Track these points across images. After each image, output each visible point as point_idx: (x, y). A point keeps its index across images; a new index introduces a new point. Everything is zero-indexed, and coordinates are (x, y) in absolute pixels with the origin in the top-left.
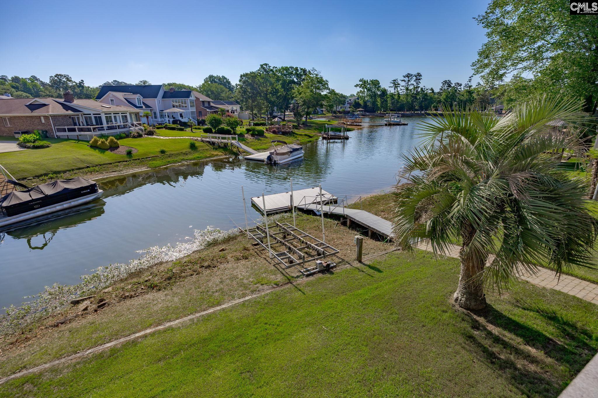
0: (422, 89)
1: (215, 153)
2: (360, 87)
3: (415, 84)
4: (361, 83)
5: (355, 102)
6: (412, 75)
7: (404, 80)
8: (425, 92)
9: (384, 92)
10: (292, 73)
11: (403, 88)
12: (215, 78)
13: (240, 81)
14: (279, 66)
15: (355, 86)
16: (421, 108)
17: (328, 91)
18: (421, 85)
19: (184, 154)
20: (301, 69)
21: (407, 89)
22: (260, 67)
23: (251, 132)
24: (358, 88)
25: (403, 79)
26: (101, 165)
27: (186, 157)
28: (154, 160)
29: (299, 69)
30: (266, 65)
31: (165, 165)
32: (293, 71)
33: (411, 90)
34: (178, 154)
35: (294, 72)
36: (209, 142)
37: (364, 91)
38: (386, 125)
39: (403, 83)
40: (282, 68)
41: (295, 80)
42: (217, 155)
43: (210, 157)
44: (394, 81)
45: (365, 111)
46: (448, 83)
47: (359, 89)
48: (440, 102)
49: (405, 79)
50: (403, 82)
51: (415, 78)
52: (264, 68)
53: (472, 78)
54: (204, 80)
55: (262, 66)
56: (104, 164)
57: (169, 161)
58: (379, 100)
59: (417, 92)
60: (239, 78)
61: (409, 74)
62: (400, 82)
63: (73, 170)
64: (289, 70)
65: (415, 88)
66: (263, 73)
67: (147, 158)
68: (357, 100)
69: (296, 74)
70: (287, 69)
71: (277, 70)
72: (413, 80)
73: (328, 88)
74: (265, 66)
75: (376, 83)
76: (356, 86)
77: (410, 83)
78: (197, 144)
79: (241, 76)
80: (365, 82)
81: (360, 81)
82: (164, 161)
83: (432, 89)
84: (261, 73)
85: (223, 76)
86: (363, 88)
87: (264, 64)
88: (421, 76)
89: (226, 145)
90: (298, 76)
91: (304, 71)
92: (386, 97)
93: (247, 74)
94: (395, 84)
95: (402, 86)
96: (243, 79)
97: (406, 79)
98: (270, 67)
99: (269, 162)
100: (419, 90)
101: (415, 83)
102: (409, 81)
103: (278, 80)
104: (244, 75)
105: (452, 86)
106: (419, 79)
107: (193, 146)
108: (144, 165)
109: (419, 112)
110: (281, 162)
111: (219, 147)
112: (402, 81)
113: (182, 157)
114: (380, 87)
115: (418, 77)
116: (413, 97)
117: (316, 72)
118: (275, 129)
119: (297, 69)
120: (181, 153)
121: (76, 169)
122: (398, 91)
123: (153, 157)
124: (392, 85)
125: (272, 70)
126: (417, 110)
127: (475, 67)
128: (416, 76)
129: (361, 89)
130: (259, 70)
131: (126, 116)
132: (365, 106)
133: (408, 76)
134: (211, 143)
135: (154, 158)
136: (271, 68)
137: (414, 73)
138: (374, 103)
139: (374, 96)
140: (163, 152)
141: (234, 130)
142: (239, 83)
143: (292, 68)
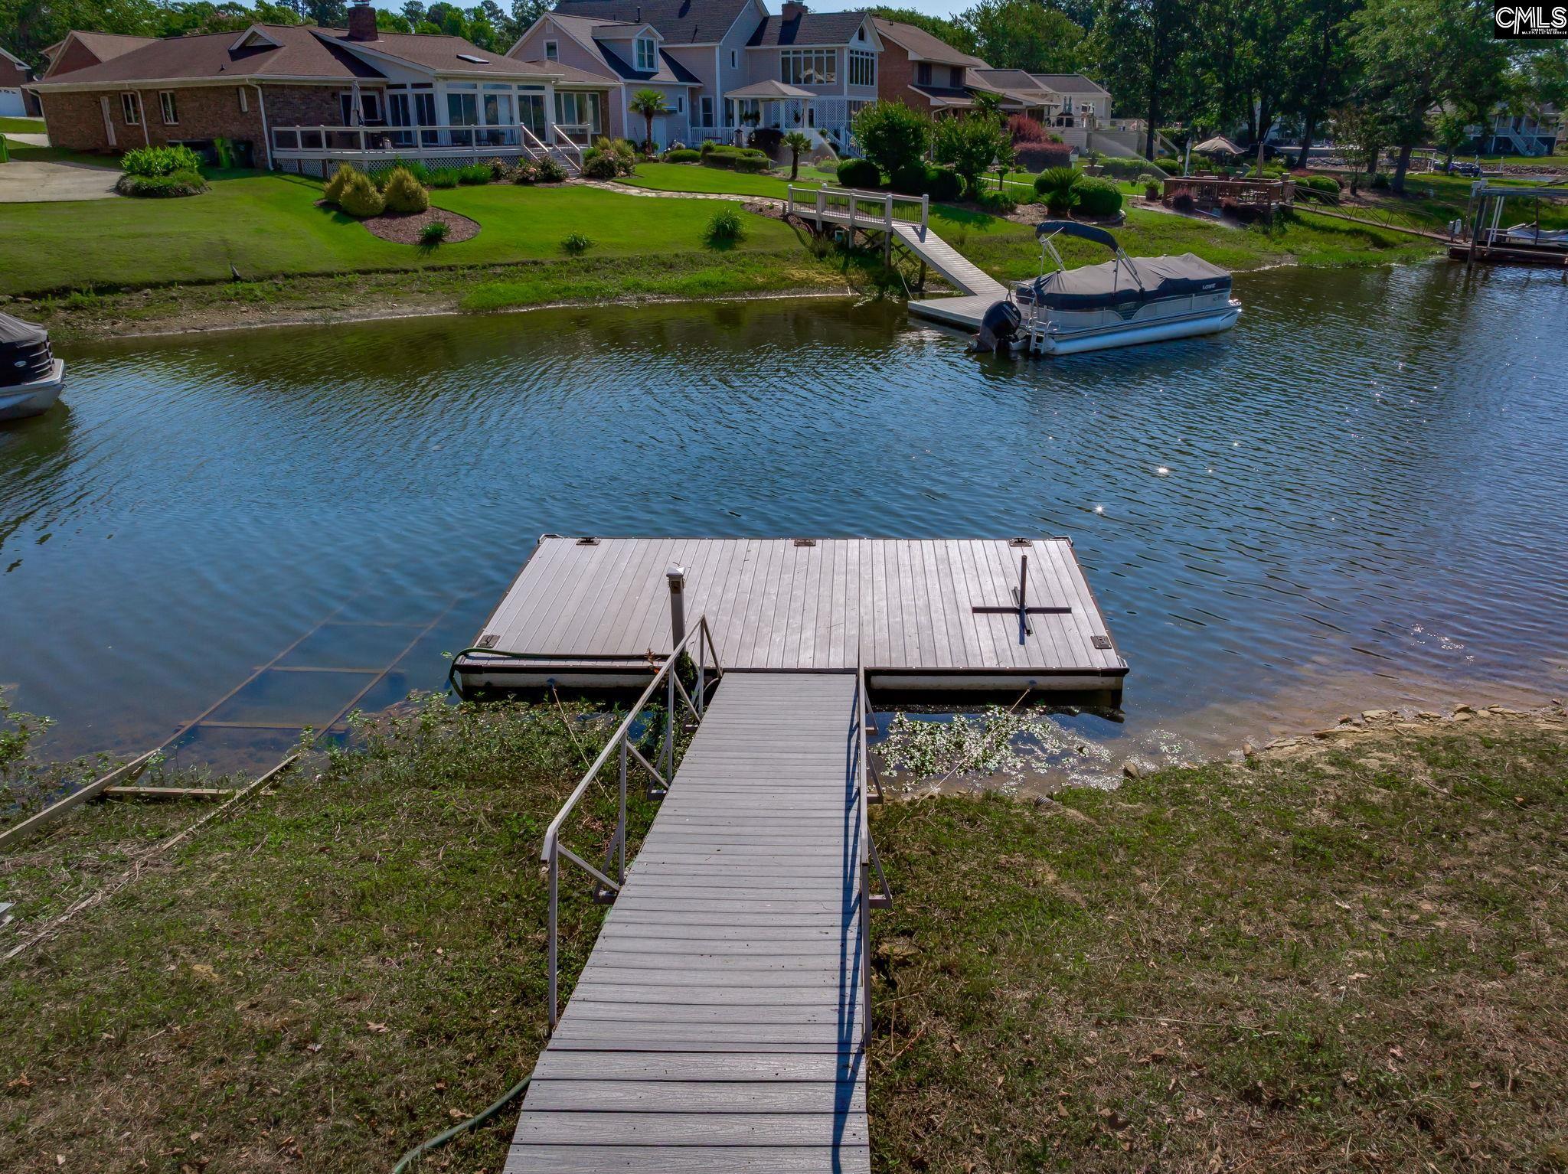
1: (816, 273)
19: (664, 264)
26: (287, 276)
27: (653, 280)
28: (509, 277)
31: (532, 304)
34: (633, 263)
36: (810, 222)
56: (303, 275)
57: (568, 290)
63: (170, 284)
67: (490, 266)
78: (751, 228)
82: (547, 288)
107: (724, 235)
108: (452, 295)
110: (1064, 348)
111: (845, 249)
113: (635, 279)
118: (1190, 192)
120: (651, 259)
121: (181, 283)
123: (516, 264)
131: (538, 101)
134: (819, 227)
135: (518, 269)
140: (575, 247)
141: (971, 179)
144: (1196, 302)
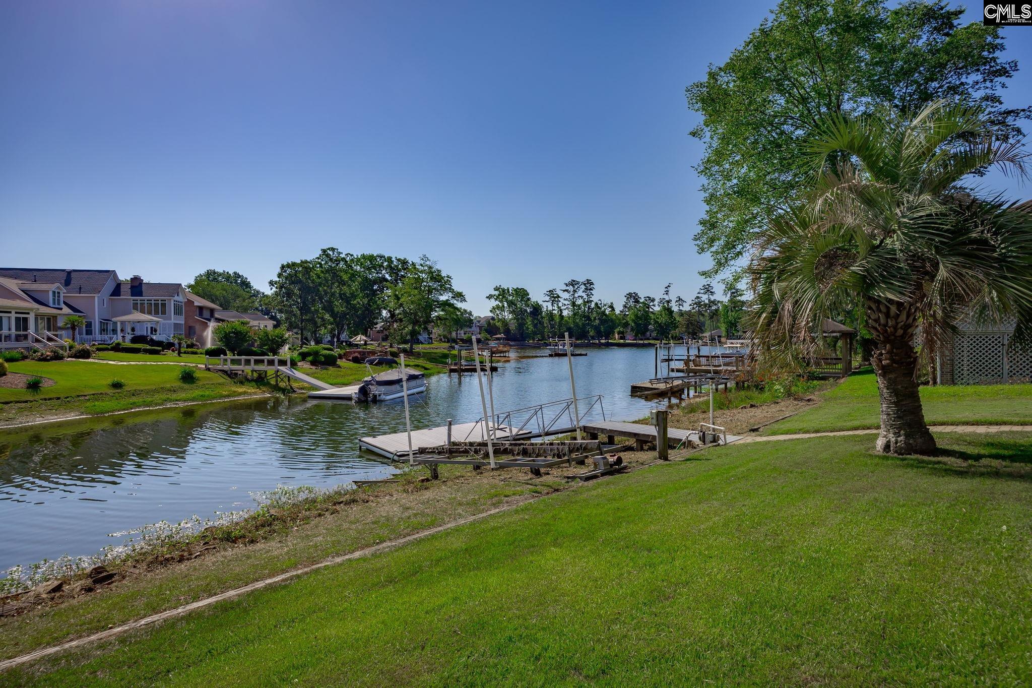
0: (596, 304)
1: (241, 390)
2: (496, 300)
3: (585, 297)
4: (497, 293)
5: (489, 324)
6: (578, 283)
7: (566, 291)
8: (603, 309)
9: (537, 309)
10: (381, 266)
11: (566, 302)
12: (220, 275)
13: (279, 275)
14: (357, 253)
15: (487, 297)
16: (599, 335)
17: (450, 294)
18: (595, 299)
19: (169, 390)
20: (399, 260)
21: (574, 304)
22: (320, 252)
23: (310, 358)
24: (493, 300)
25: (565, 288)
27: (174, 396)
28: (97, 400)
29: (393, 259)
30: (333, 249)
31: (124, 410)
32: (383, 263)
33: (579, 306)
35: (385, 264)
36: (222, 372)
37: (503, 306)
38: (551, 356)
39: (566, 295)
40: (363, 256)
41: (387, 276)
42: (245, 393)
43: (228, 396)
44: (550, 291)
45: (507, 339)
46: (633, 297)
47: (494, 303)
48: (626, 325)
49: (567, 288)
50: (566, 293)
51: (583, 287)
52: (328, 256)
53: (670, 289)
54: (194, 278)
55: (324, 251)
57: (134, 403)
58: (529, 321)
59: (589, 308)
60: (278, 270)
61: (574, 281)
62: (561, 294)
64: (376, 259)
65: (585, 303)
66: (326, 263)
67: (78, 396)
68: (492, 322)
69: (389, 266)
70: (371, 258)
71: (352, 260)
72: (581, 290)
73: (450, 289)
74: (331, 253)
75: (522, 294)
76: (490, 297)
77: (576, 295)
78: (197, 375)
79: (283, 267)
80: (504, 290)
81: (496, 289)
82: (122, 402)
83: (612, 307)
84: (323, 263)
85: (235, 273)
86: (501, 301)
87: (329, 249)
88: (592, 284)
89: (263, 376)
90: (392, 270)
91: (404, 262)
92: (539, 316)
93: (294, 264)
94: (553, 296)
95: (565, 300)
96: (285, 271)
97: (571, 288)
98: (339, 253)
99: (363, 399)
100: (593, 305)
101: (584, 295)
102: (575, 291)
103: (353, 276)
104: (288, 266)
105: (641, 301)
106: (591, 289)
107: (188, 378)
108: (72, 410)
109: (597, 341)
110: (387, 398)
111: (247, 379)
112: (564, 291)
113: (164, 396)
114: (529, 299)
115: (589, 285)
116: (584, 317)
117: (428, 263)
118: (356, 354)
119: (389, 260)
120: (162, 388)
122: (559, 307)
123: (93, 394)
124: (547, 298)
125: (344, 259)
126: (593, 338)
127: (698, 242)
128: (585, 284)
129: (497, 302)
130: (318, 258)
131: (26, 320)
132: (507, 331)
133: (573, 283)
134: (229, 372)
135: (97, 396)
136: (343, 256)
137: (582, 279)
138: (521, 325)
139: (519, 315)
140: (117, 386)
141: (275, 353)
142: (278, 279)
143: (381, 257)
144: (418, 382)
